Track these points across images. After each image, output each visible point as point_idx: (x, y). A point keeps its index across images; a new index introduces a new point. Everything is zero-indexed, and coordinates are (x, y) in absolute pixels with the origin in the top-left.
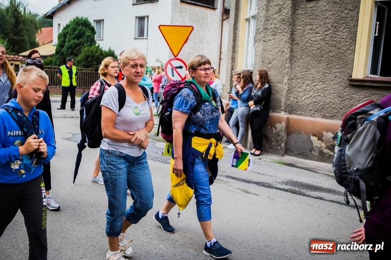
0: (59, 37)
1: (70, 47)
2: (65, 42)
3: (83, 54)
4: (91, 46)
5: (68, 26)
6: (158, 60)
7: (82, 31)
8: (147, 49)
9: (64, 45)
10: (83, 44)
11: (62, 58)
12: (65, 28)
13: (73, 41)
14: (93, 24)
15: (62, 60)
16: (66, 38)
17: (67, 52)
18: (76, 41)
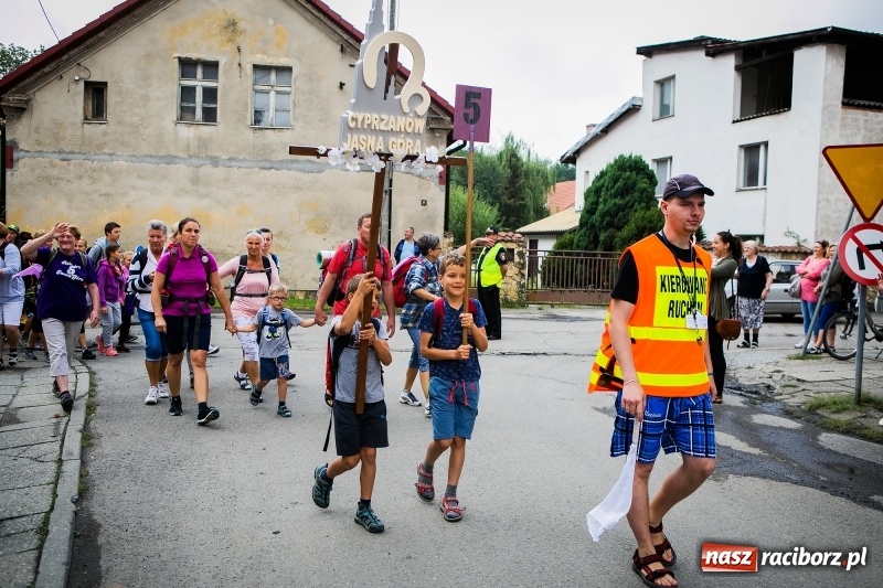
0: (587, 197)
1: (607, 213)
2: (597, 203)
3: (633, 225)
4: (648, 208)
5: (603, 174)
6: (789, 234)
7: (631, 181)
8: (765, 210)
9: (596, 209)
10: (633, 206)
11: (592, 235)
12: (598, 179)
13: (613, 201)
14: (652, 167)
15: (592, 239)
16: (599, 196)
17: (601, 222)
18: (618, 201)
